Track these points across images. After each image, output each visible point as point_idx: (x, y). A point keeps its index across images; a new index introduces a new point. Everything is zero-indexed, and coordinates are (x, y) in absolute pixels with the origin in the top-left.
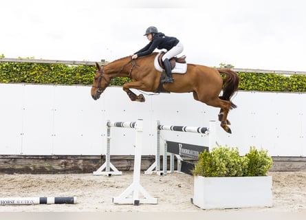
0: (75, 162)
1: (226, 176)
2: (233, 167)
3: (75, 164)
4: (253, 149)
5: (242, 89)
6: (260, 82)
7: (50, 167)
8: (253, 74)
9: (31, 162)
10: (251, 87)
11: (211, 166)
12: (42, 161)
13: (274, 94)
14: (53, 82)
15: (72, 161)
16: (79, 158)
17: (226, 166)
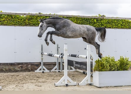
0: (27, 66)
1: (109, 71)
2: (112, 66)
3: (27, 67)
4: (121, 57)
5: (110, 28)
6: (119, 24)
7: (14, 69)
8: (115, 20)
9: (4, 66)
10: (114, 27)
11: (102, 66)
12: (9, 66)
13: (126, 30)
14: (14, 25)
15: (25, 66)
16: (29, 64)
17: (109, 66)
